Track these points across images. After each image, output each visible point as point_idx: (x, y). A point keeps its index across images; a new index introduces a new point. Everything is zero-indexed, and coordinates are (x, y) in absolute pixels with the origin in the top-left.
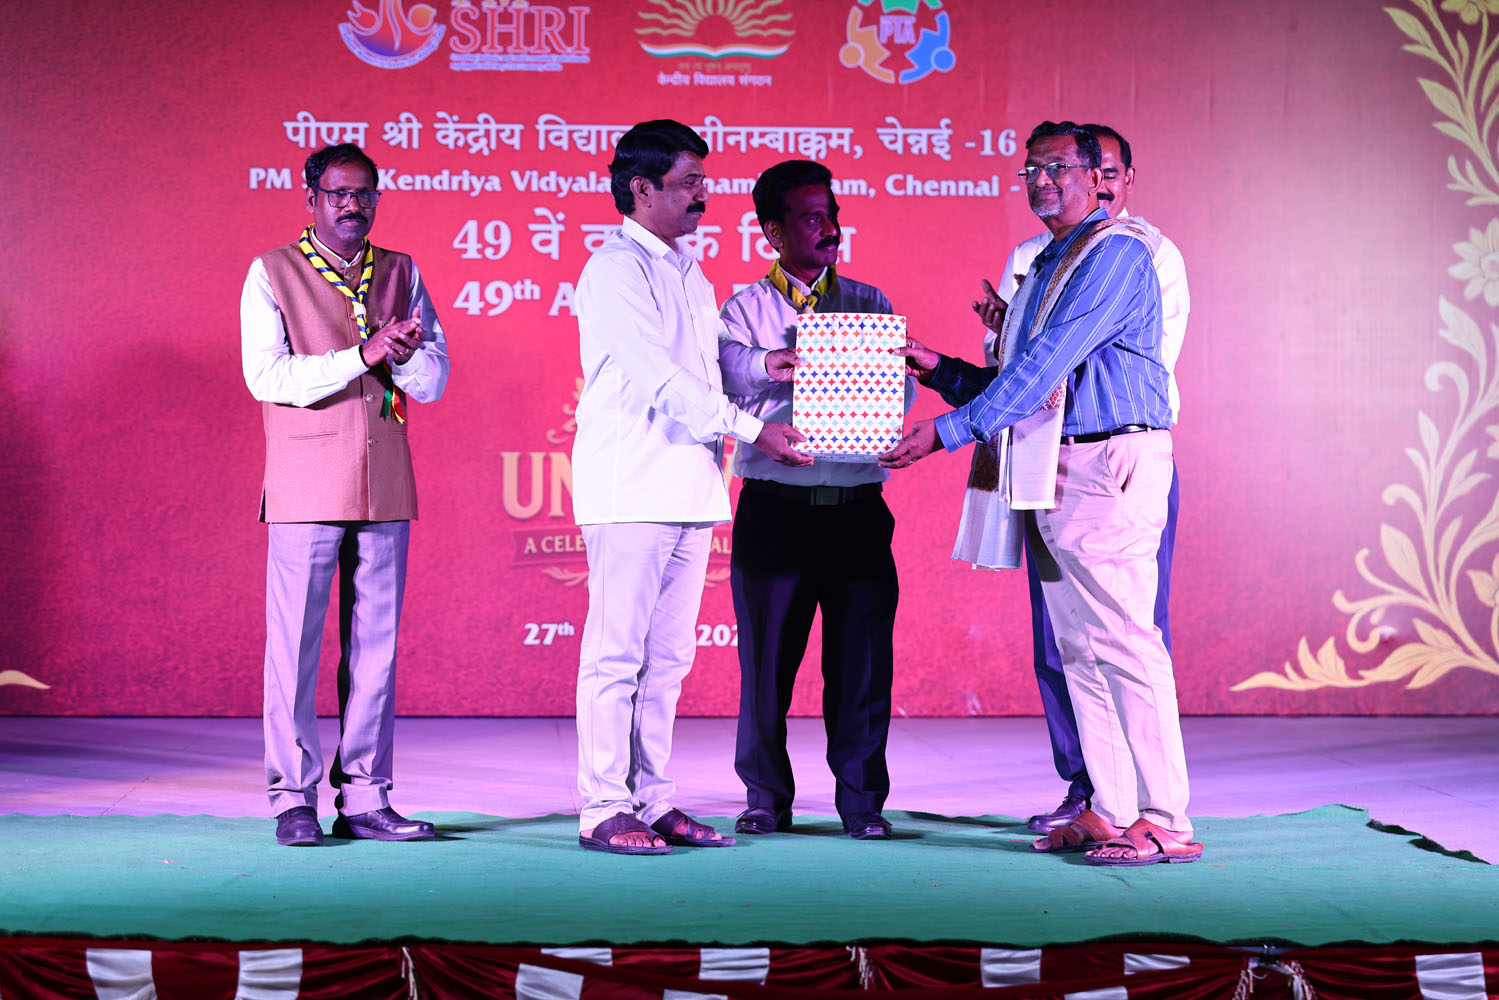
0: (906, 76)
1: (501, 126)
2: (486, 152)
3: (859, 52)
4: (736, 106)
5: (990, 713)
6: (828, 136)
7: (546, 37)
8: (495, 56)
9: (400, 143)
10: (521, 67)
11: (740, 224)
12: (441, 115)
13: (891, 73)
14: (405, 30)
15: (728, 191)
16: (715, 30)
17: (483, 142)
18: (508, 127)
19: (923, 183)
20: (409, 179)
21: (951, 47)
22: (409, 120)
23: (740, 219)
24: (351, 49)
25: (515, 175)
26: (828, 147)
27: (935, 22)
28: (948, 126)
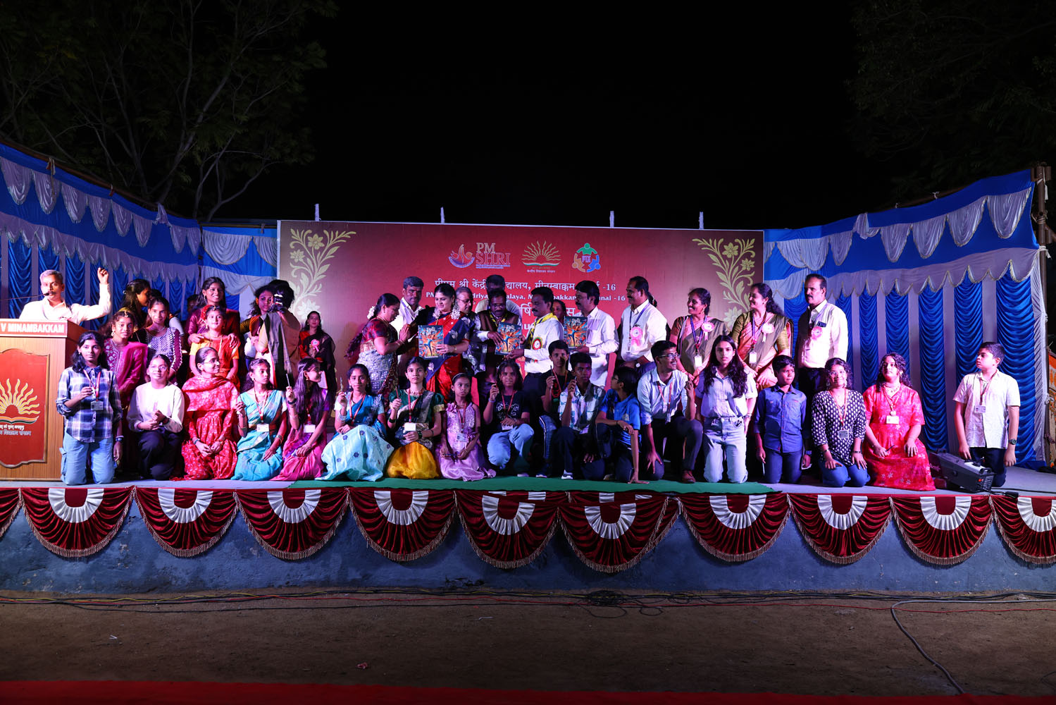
3: (578, 265)
4: (546, 278)
6: (569, 285)
7: (500, 260)
8: (487, 265)
10: (493, 268)
12: (473, 279)
13: (585, 270)
14: (465, 258)
16: (541, 259)
21: (599, 263)
24: (451, 263)
27: (596, 257)
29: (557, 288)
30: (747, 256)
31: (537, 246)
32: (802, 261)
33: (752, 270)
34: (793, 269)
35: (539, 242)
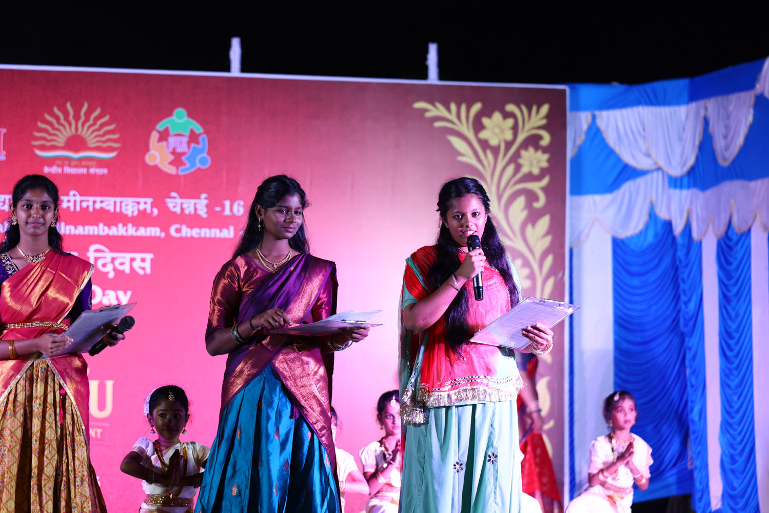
0: (182, 171)
3: (156, 157)
4: (87, 186)
6: (138, 203)
11: (88, 251)
13: (174, 168)
15: (82, 233)
16: (76, 143)
19: (191, 230)
21: (208, 153)
23: (89, 247)
26: (139, 210)
27: (199, 140)
28: (205, 198)
29: (111, 208)
30: (533, 141)
31: (66, 114)
32: (648, 155)
33: (543, 172)
34: (627, 173)
35: (71, 105)
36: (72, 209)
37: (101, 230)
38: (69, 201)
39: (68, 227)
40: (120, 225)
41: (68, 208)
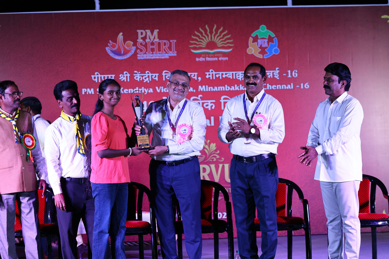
1: (152, 74)
2: (148, 82)
3: (252, 50)
4: (218, 66)
5: (296, 234)
7: (164, 49)
8: (150, 55)
9: (124, 80)
10: (157, 57)
11: (221, 99)
12: (135, 72)
13: (262, 55)
14: (124, 48)
15: (217, 90)
16: (211, 45)
17: (147, 79)
18: (154, 75)
19: (272, 86)
20: (127, 90)
21: (278, 47)
22: (126, 74)
23: (221, 97)
24: (109, 54)
25: (157, 88)
27: (273, 41)
28: (278, 70)
29: (231, 77)
31: (206, 31)
35: (208, 26)
36: (211, 78)
37: (227, 88)
38: (209, 75)
39: (210, 88)
40: (236, 86)
41: (209, 78)
